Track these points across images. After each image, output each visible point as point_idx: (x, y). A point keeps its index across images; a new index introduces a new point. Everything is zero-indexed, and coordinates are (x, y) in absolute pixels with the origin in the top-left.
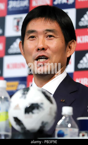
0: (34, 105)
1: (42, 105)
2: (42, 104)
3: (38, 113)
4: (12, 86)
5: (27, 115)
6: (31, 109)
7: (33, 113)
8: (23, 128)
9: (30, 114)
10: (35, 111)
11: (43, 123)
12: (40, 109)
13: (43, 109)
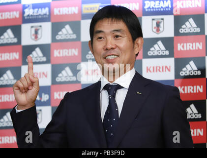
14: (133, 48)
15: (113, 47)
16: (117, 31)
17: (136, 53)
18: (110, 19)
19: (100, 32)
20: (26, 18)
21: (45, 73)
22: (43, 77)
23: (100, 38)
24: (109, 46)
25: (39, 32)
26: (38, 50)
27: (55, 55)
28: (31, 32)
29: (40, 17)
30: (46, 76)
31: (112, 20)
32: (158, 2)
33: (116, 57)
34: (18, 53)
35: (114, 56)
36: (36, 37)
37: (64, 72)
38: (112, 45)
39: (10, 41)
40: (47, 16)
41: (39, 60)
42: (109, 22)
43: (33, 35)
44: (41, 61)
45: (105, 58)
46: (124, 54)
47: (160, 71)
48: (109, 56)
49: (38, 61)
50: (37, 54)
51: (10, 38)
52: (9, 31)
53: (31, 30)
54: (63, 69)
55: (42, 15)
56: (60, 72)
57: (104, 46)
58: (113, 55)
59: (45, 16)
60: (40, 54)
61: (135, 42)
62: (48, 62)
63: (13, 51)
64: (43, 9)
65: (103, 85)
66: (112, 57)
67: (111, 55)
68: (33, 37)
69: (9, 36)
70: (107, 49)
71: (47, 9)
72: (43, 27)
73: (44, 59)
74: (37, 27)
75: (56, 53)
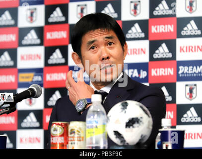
0: (134, 120)
1: (141, 120)
2: (141, 118)
3: (138, 127)
4: (27, 77)
5: (128, 129)
6: (131, 123)
7: (133, 127)
8: (123, 141)
9: (131, 127)
10: (136, 125)
11: (142, 136)
12: (141, 123)
13: (143, 123)
21: (144, 50)
22: (141, 53)
26: (137, 25)
27: (153, 31)
30: (144, 53)
36: (135, 13)
37: (160, 49)
43: (133, 10)
73: (143, 35)
75: (153, 29)
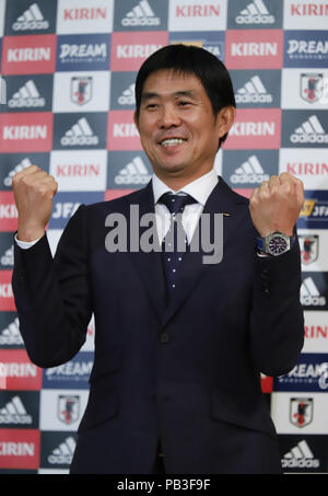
14: (215, 124)
15: (176, 122)
16: (184, 93)
17: (221, 135)
18: (172, 70)
19: (152, 95)
20: (63, 61)
23: (153, 106)
24: (168, 121)
25: (88, 89)
26: (83, 122)
27: (115, 134)
28: (71, 90)
29: (90, 60)
31: (175, 71)
32: (314, 43)
33: (181, 141)
34: (45, 128)
35: (176, 141)
37: (130, 167)
38: (173, 119)
39: (31, 103)
40: (103, 60)
41: (84, 141)
42: (170, 77)
43: (76, 94)
44: (89, 143)
45: (160, 144)
46: (196, 136)
47: (311, 172)
48: (166, 139)
49: (82, 143)
50: (82, 130)
51: (30, 97)
52: (30, 85)
53: (72, 86)
54: (129, 160)
55: (94, 58)
56: (124, 167)
57: (159, 121)
58: (175, 138)
59: (98, 60)
60: (88, 131)
61: (219, 116)
62: (101, 146)
63: (36, 123)
64: (97, 47)
65: (157, 196)
66: (172, 141)
67: (171, 139)
68: (76, 98)
69: (29, 94)
70: (163, 127)
71: (104, 46)
72: (95, 80)
73: (95, 140)
74: (84, 78)
